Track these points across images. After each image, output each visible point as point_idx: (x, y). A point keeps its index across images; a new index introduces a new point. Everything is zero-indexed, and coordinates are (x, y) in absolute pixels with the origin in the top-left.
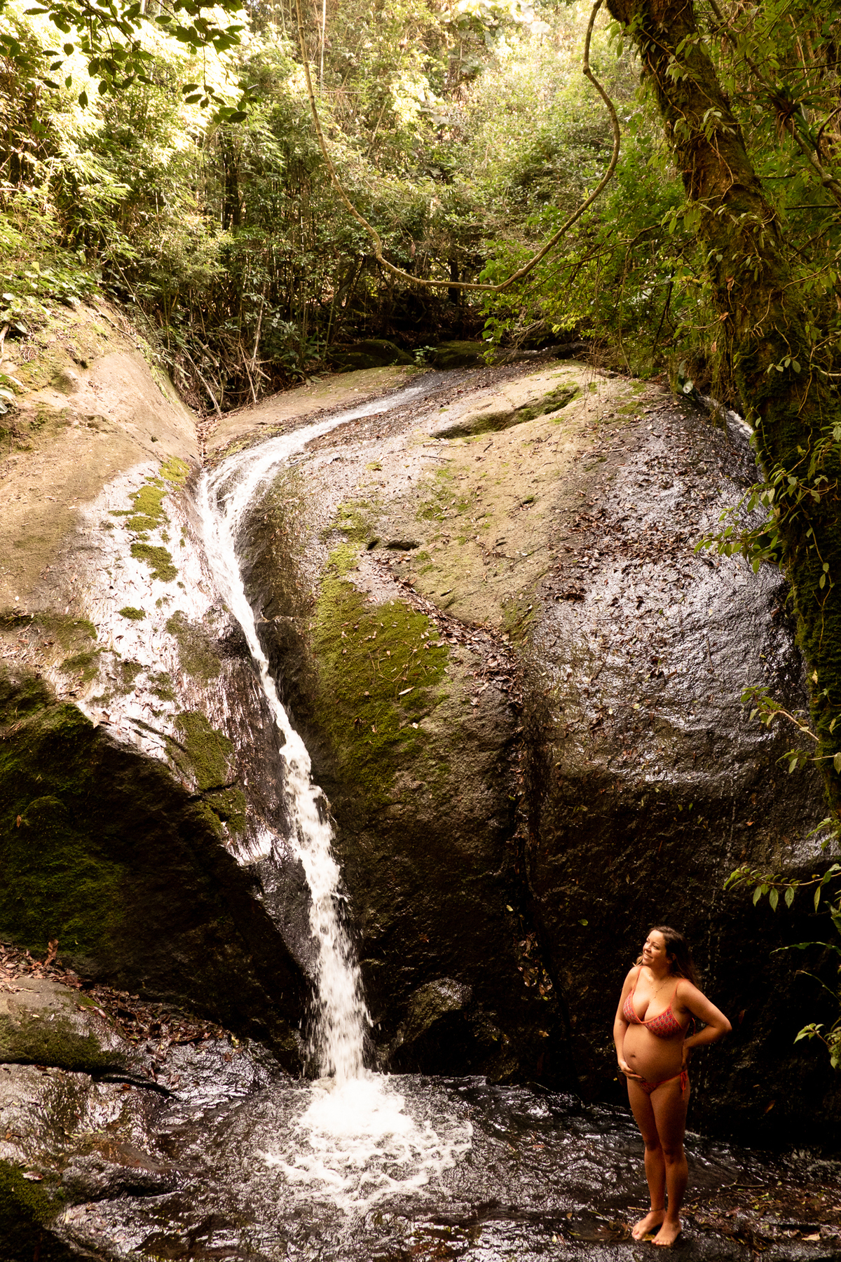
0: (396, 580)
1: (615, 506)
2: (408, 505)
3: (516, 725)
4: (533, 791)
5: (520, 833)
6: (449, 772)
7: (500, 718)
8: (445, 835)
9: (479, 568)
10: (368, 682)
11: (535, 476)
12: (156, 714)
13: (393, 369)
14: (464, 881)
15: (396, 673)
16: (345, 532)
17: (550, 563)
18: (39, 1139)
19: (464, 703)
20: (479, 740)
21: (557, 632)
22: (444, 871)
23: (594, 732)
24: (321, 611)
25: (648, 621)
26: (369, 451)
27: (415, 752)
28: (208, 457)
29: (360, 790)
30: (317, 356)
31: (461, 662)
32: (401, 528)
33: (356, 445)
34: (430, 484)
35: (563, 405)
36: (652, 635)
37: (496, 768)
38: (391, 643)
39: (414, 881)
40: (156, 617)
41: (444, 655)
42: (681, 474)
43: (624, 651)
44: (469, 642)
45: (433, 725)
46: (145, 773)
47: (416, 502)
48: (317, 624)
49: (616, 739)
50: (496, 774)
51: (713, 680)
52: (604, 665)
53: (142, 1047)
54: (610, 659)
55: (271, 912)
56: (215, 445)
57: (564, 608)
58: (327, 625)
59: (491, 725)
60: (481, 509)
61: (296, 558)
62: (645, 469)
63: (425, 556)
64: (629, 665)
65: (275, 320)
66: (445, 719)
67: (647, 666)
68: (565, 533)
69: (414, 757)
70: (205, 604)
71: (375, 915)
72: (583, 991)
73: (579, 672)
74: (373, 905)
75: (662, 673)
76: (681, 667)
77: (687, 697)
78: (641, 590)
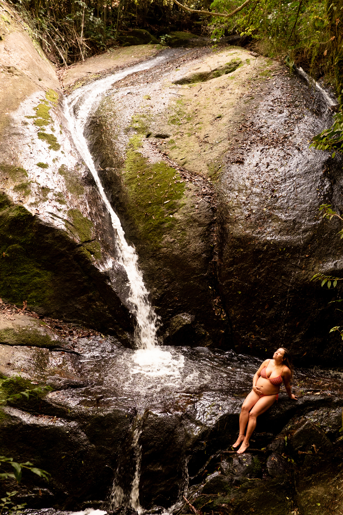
0: (160, 152)
1: (258, 121)
2: (164, 117)
3: (214, 216)
4: (220, 243)
5: (215, 259)
6: (186, 235)
7: (207, 214)
8: (184, 260)
9: (197, 148)
10: (150, 198)
11: (222, 105)
12: (59, 210)
13: (150, 46)
14: (192, 277)
15: (162, 194)
16: (136, 129)
17: (229, 147)
19: (192, 207)
20: (198, 222)
21: (232, 177)
22: (184, 274)
23: (247, 220)
24: (127, 166)
25: (271, 173)
26: (145, 90)
27: (171, 227)
28: (66, 89)
29: (148, 242)
30: (112, 37)
31: (190, 190)
32: (161, 128)
33: (138, 87)
34: (174, 107)
35: (234, 70)
36: (272, 180)
37: (205, 234)
38: (160, 180)
39: (172, 278)
40: (53, 167)
41: (183, 187)
42: (288, 107)
43: (260, 186)
44: (193, 181)
45: (179, 216)
46: (57, 235)
47: (168, 116)
49: (255, 223)
50: (205, 236)
51: (297, 199)
52: (252, 192)
53: (67, 339)
54: (254, 189)
55: (114, 289)
56: (68, 83)
57: (235, 167)
58: (131, 172)
59: (203, 216)
60: (197, 120)
61: (114, 141)
62: (271, 103)
63: (172, 142)
64: (263, 192)
65: (91, 17)
66: (184, 214)
67: (270, 193)
68: (235, 133)
69: (171, 229)
70: (75, 161)
71: (156, 290)
72: (238, 317)
73: (241, 195)
74: (155, 287)
75: (276, 196)
76: (284, 194)
77: (286, 206)
78: (268, 160)
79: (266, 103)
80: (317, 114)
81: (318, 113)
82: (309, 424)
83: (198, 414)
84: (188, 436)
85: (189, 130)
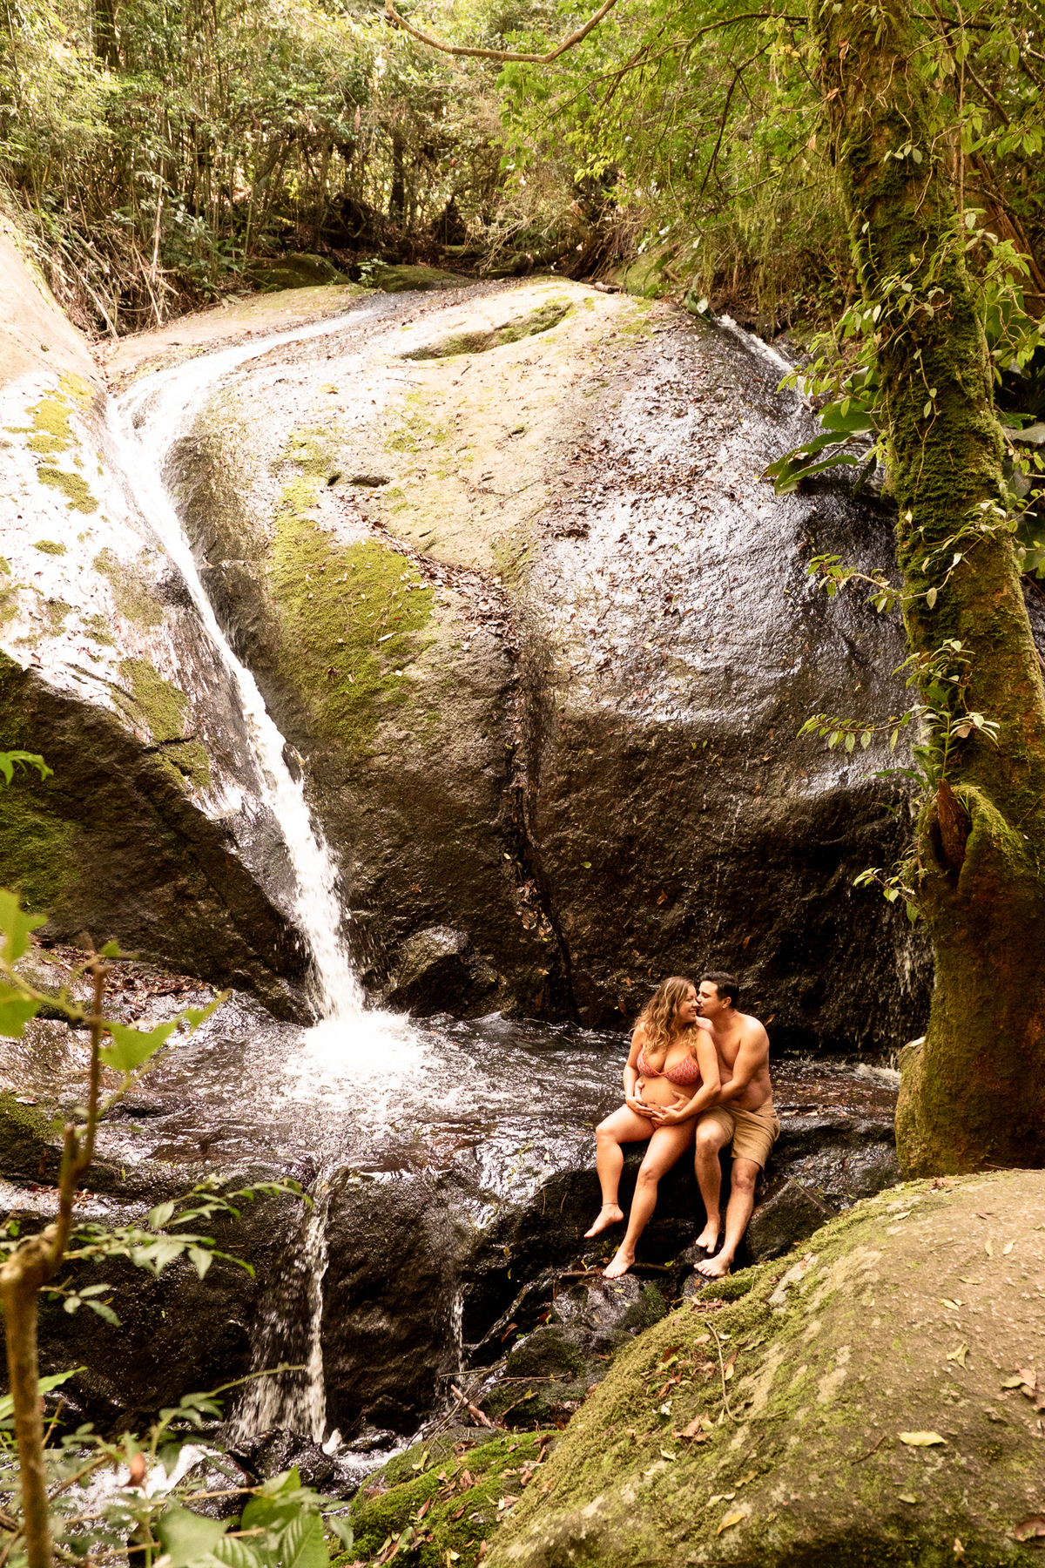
0: (365, 519)
1: (620, 437)
2: (373, 434)
3: (512, 671)
4: (532, 739)
5: (518, 782)
6: (439, 720)
7: (495, 664)
8: (437, 784)
9: (462, 505)
10: (341, 629)
11: (523, 403)
12: (95, 659)
14: (458, 831)
15: (373, 618)
16: (300, 463)
17: (548, 499)
18: (25, 1071)
19: (453, 648)
20: (472, 687)
21: (558, 573)
22: (437, 822)
23: (601, 674)
24: (277, 553)
25: (661, 556)
26: (320, 373)
27: (399, 702)
28: (111, 381)
29: (338, 743)
31: (448, 605)
32: (367, 461)
33: (302, 365)
34: (399, 410)
35: (553, 324)
36: (665, 571)
37: (491, 717)
38: (366, 585)
39: (403, 833)
40: (79, 555)
41: (428, 598)
42: (697, 400)
43: (635, 589)
44: (456, 584)
45: (419, 672)
46: (90, 722)
47: (384, 431)
48: (272, 570)
49: (625, 679)
50: (492, 721)
51: (734, 617)
52: (612, 603)
53: (119, 998)
54: (619, 597)
55: (248, 865)
56: (120, 367)
57: (566, 545)
58: (288, 568)
59: (484, 672)
60: (461, 440)
61: (242, 493)
62: (655, 395)
63: (398, 493)
64: (641, 603)
65: (180, 214)
66: (433, 666)
67: (660, 603)
68: (563, 466)
69: (399, 706)
70: (139, 545)
71: (362, 868)
72: (585, 931)
73: (584, 612)
74: (358, 859)
75: (676, 611)
76: (698, 604)
77: (704, 634)
78: (653, 525)
79: (642, 394)
80: (774, 417)
81: (777, 415)
82: (794, 1190)
83: (485, 1174)
84: (460, 1232)
85: (441, 463)
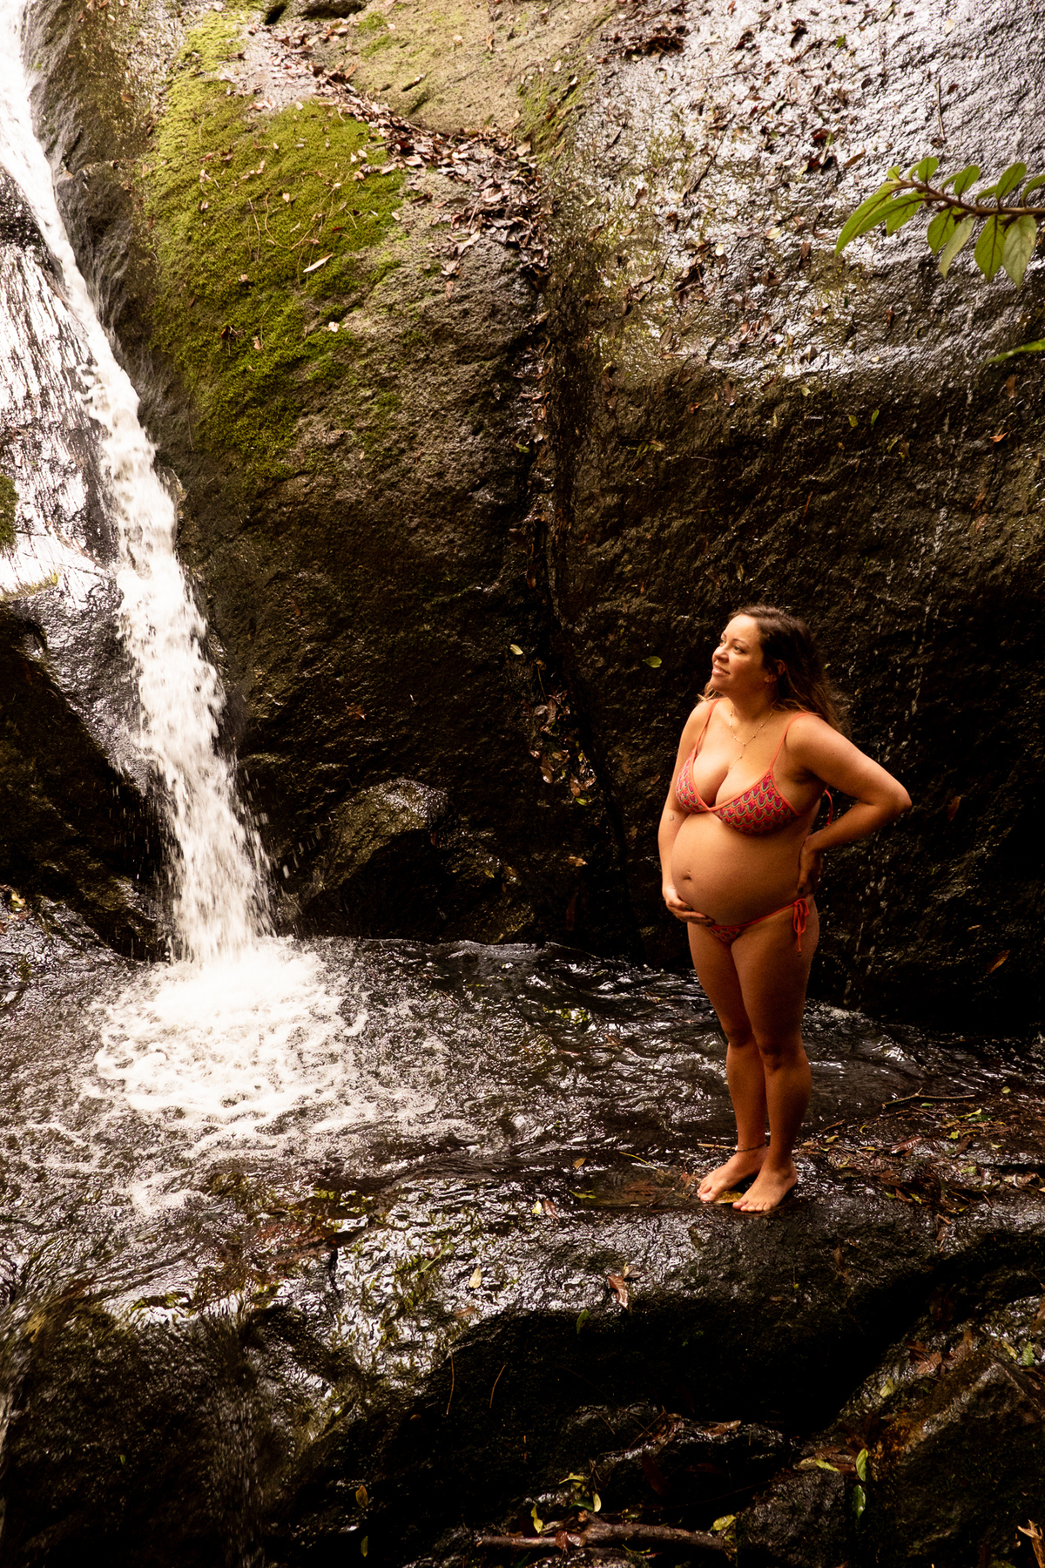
0: (317, 72)
3: (531, 309)
4: (562, 432)
5: (539, 512)
6: (398, 408)
7: (501, 298)
8: (390, 523)
9: (478, 28)
10: (250, 254)
14: (427, 606)
15: (300, 233)
19: (428, 272)
20: (456, 341)
21: (624, 120)
22: (392, 592)
23: (685, 293)
24: (164, 141)
25: (812, 63)
27: (332, 379)
29: (234, 459)
31: (427, 199)
36: (818, 89)
37: (491, 394)
38: (293, 177)
39: (335, 614)
41: (392, 189)
43: (756, 128)
44: (446, 161)
45: (368, 322)
49: (727, 303)
50: (489, 404)
51: (943, 159)
52: (712, 162)
54: (725, 149)
55: (60, 681)
57: (640, 70)
58: (174, 164)
59: (481, 311)
61: (123, 48)
63: (378, 23)
64: (765, 154)
66: (391, 308)
67: (801, 150)
69: (331, 387)
71: (265, 678)
73: (661, 186)
74: (261, 662)
75: (831, 161)
76: (876, 144)
78: (803, 8)
